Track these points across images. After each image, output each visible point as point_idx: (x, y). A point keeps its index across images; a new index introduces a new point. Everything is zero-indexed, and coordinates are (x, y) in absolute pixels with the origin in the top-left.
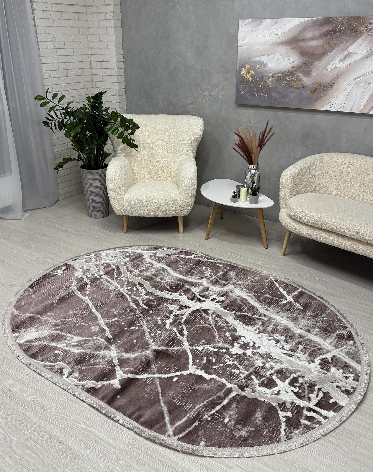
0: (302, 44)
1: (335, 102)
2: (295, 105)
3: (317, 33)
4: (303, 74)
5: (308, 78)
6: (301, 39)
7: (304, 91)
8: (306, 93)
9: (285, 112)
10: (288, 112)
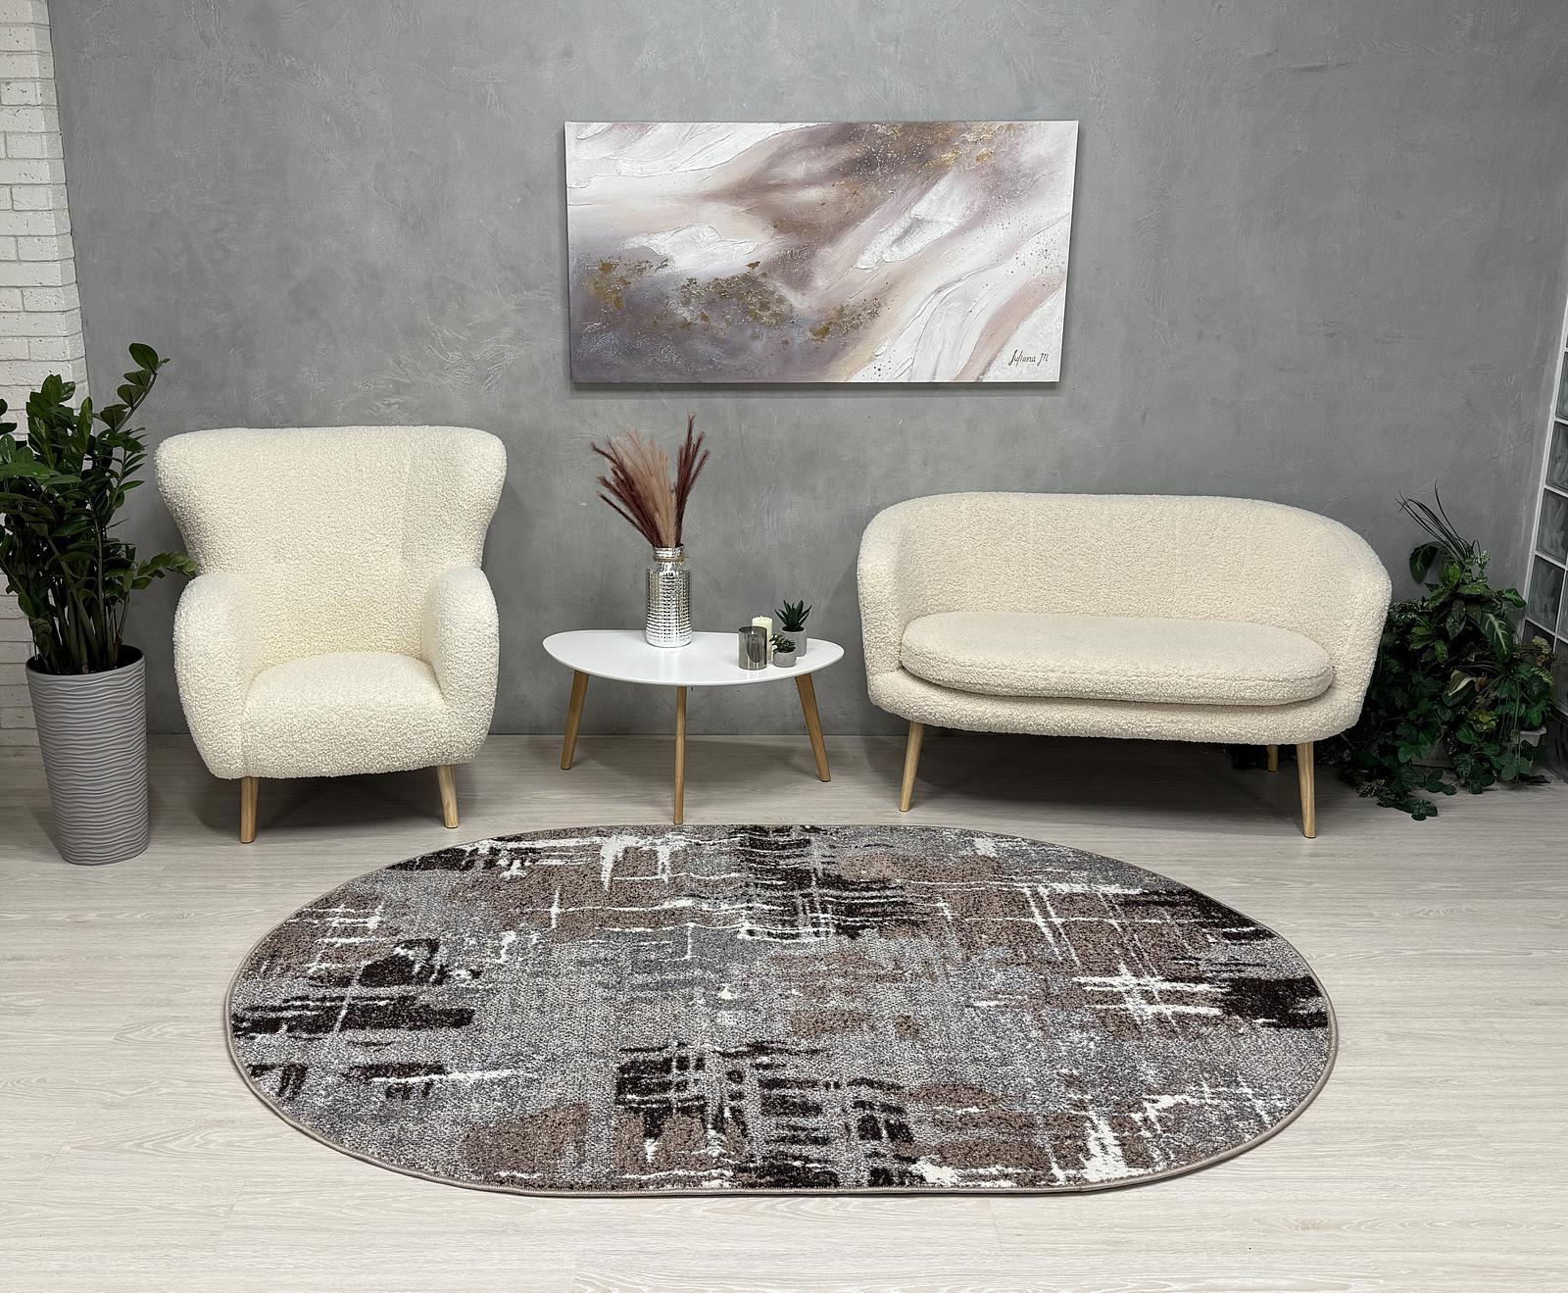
0: (777, 198)
1: (886, 360)
2: (771, 375)
3: (819, 166)
4: (788, 284)
5: (804, 294)
6: (773, 182)
7: (794, 332)
8: (800, 337)
10: (744, 397)
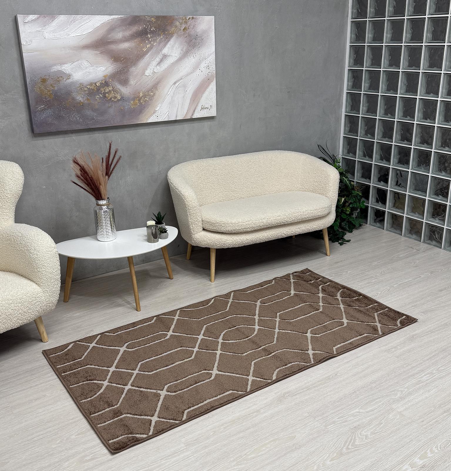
0: (112, 47)
1: (160, 112)
2: (117, 122)
3: (127, 33)
4: (120, 83)
5: (127, 87)
6: (110, 41)
7: (125, 104)
8: (127, 106)
9: (103, 133)
10: (106, 133)
